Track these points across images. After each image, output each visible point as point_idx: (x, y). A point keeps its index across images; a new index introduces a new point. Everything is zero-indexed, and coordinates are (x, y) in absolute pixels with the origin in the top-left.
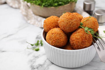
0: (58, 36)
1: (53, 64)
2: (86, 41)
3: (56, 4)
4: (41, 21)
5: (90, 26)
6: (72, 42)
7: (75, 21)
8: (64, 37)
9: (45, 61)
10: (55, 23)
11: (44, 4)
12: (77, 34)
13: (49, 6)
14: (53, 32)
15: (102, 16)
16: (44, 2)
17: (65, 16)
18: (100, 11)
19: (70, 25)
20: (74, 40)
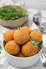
0: (13, 48)
1: (10, 64)
2: (33, 51)
3: (14, 18)
4: (3, 29)
5: (36, 39)
6: (23, 52)
7: (25, 37)
8: (17, 48)
9: (5, 62)
10: (12, 36)
11: (4, 18)
12: (27, 46)
13: (8, 19)
14: (10, 44)
15: (45, 28)
16: (5, 16)
17: (18, 33)
18: (44, 24)
19: (22, 40)
20: (25, 51)
